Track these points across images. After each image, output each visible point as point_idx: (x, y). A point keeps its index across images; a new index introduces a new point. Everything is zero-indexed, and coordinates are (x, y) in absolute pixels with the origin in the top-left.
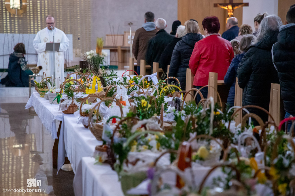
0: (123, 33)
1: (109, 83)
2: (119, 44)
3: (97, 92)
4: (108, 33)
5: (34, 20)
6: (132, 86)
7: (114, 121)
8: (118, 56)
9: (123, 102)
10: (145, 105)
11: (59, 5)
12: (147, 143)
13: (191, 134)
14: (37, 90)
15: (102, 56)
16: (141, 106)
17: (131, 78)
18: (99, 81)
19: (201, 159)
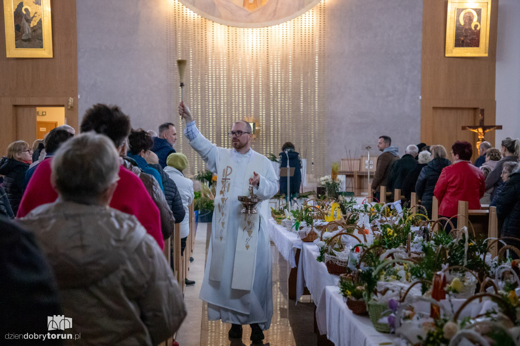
0: (360, 157)
1: (349, 210)
2: (356, 169)
3: (336, 220)
4: (344, 157)
5: (266, 144)
6: (373, 214)
7: (358, 250)
8: (354, 182)
9: (366, 230)
10: (391, 233)
11: (292, 129)
12: (395, 273)
13: (443, 265)
14: (274, 217)
15: (337, 182)
16: (386, 234)
17: (372, 206)
18: (338, 208)
19: (455, 291)
